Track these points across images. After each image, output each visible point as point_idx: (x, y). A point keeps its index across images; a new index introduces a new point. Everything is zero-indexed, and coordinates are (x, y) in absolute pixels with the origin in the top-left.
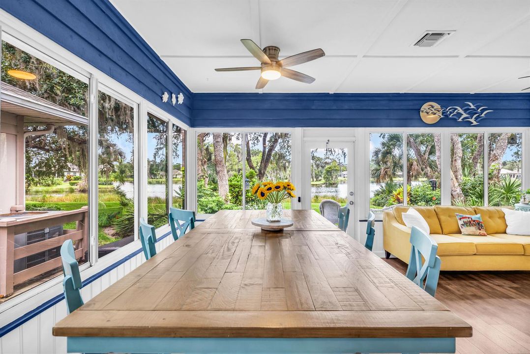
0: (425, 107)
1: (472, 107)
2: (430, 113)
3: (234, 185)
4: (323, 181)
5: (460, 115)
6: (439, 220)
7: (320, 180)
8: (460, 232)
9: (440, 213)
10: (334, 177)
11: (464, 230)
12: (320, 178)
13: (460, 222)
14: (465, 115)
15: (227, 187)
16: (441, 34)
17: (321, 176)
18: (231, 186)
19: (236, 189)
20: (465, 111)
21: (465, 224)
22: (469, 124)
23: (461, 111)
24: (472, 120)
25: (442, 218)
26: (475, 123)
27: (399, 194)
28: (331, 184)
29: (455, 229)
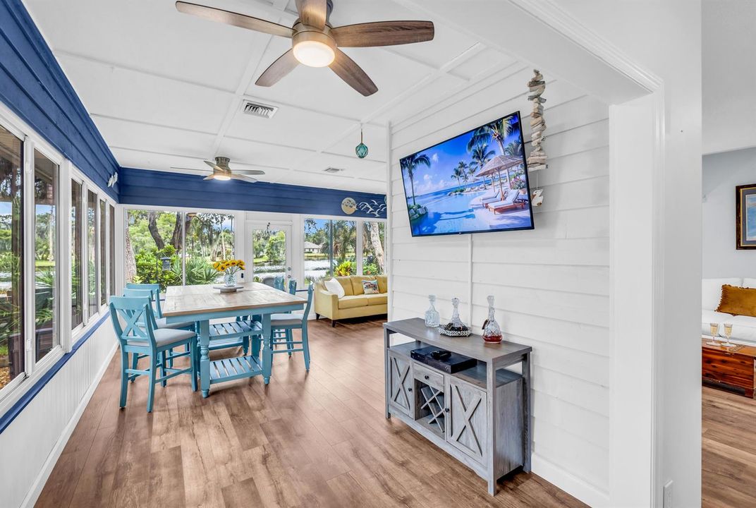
0: (345, 200)
1: (376, 204)
2: (348, 205)
3: (142, 265)
4: (266, 258)
5: (368, 209)
6: (352, 285)
7: (261, 257)
8: (363, 293)
9: (353, 281)
10: (281, 252)
11: (366, 291)
12: (261, 254)
13: (364, 286)
14: (371, 209)
15: (134, 268)
16: (338, 170)
17: (262, 251)
18: (138, 267)
19: (146, 270)
20: (372, 206)
21: (367, 287)
22: (373, 216)
23: (369, 206)
24: (376, 213)
25: (354, 284)
26: (377, 215)
27: (341, 270)
28: (278, 262)
29: (361, 291)
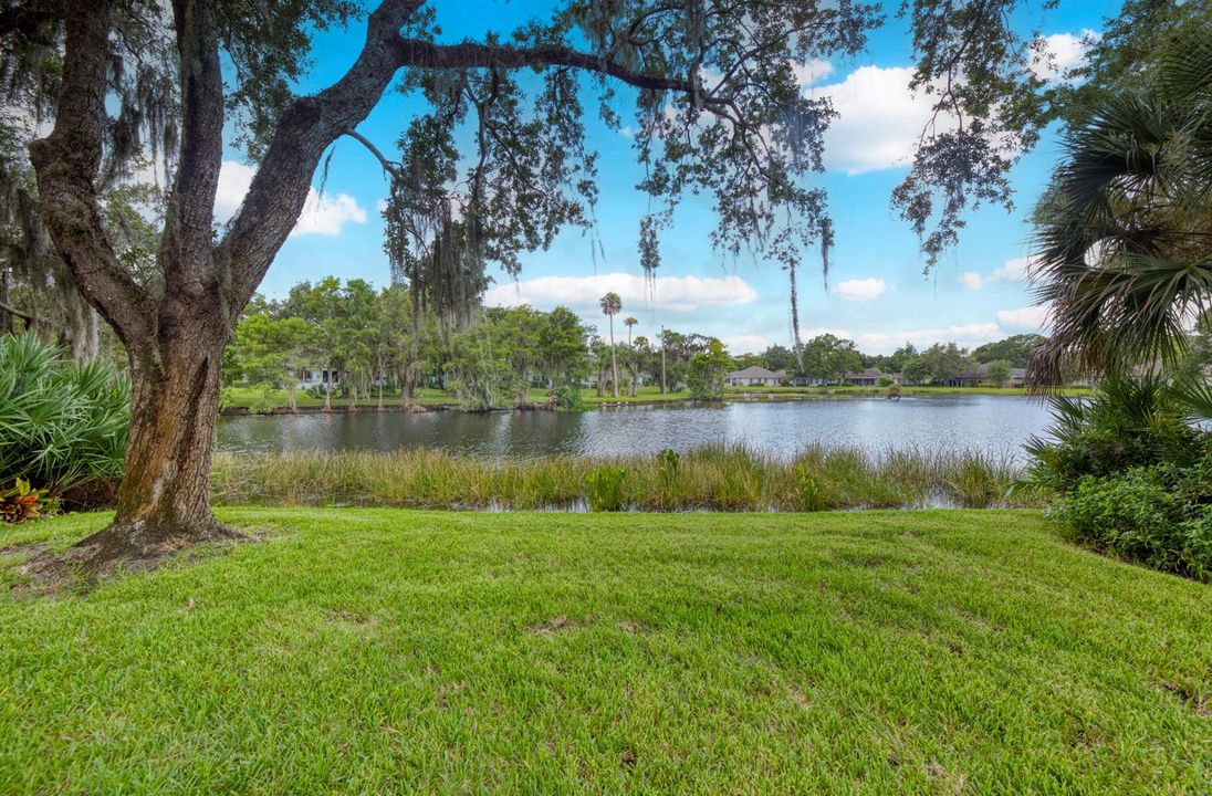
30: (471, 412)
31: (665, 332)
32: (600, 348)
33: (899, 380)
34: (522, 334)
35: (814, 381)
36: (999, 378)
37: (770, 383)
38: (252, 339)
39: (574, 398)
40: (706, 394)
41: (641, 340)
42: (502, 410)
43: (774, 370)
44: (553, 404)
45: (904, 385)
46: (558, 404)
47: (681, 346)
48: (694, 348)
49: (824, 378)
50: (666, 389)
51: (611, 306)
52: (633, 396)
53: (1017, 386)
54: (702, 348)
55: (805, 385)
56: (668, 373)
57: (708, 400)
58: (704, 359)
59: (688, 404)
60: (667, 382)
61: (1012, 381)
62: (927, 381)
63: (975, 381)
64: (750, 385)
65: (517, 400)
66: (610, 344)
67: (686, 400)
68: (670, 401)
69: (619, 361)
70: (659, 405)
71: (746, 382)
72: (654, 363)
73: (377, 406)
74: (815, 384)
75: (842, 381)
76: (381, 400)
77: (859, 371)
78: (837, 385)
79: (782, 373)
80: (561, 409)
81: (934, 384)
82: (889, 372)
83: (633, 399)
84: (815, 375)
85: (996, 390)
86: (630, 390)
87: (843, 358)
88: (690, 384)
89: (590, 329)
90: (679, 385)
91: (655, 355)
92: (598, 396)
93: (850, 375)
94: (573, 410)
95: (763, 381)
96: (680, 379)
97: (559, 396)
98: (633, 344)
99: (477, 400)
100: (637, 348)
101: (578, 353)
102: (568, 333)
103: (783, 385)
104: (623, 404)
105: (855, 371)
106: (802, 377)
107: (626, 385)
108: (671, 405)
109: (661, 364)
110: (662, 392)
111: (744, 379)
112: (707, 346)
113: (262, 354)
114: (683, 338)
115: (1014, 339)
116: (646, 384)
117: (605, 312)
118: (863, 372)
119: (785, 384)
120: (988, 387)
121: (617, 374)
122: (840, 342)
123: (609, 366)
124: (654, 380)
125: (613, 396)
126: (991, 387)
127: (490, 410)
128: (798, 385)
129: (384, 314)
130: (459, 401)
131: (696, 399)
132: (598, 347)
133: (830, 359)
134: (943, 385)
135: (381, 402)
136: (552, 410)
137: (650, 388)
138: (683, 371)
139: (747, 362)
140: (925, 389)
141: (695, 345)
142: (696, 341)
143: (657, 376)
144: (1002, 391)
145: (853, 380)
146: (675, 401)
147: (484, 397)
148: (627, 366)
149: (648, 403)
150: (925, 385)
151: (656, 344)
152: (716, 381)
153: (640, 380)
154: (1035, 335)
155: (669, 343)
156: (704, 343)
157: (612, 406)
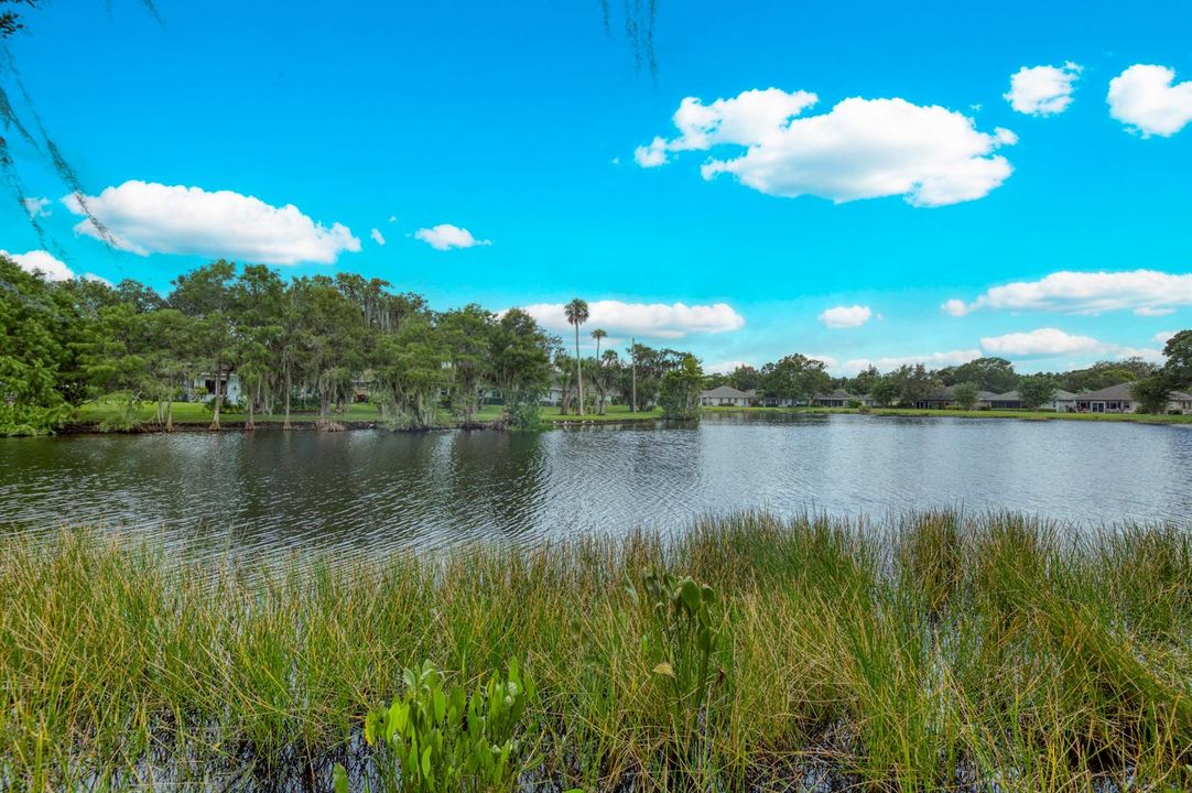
30: (401, 431)
31: (636, 346)
32: (563, 362)
33: (867, 401)
34: (468, 338)
35: (784, 401)
36: (966, 401)
37: (740, 403)
38: (105, 334)
39: (530, 415)
40: (679, 413)
41: (610, 354)
42: (441, 429)
43: (743, 390)
44: (503, 422)
45: (874, 407)
46: (510, 423)
47: (652, 361)
48: (666, 364)
49: (793, 398)
50: (636, 408)
51: (577, 314)
52: (600, 414)
53: (983, 409)
54: (674, 365)
55: (776, 406)
56: (638, 390)
57: (682, 419)
58: (678, 375)
59: (659, 424)
60: (637, 400)
61: (979, 404)
62: (895, 403)
63: (942, 404)
64: (721, 405)
65: (462, 419)
66: (576, 357)
67: (658, 419)
68: (641, 421)
69: (585, 376)
70: (628, 425)
71: (716, 402)
72: (624, 380)
73: (283, 424)
74: (784, 405)
75: (811, 402)
76: (288, 416)
77: (828, 392)
78: (806, 406)
79: (752, 393)
80: (513, 429)
81: (901, 406)
82: (855, 394)
83: (599, 418)
84: (785, 396)
85: (964, 413)
86: (598, 408)
87: (813, 378)
88: (662, 402)
89: (554, 341)
90: (650, 403)
91: (625, 371)
92: (562, 414)
93: (820, 396)
94: (527, 430)
95: (733, 401)
96: (651, 397)
97: (511, 413)
98: (601, 359)
99: (407, 417)
100: (605, 363)
101: (535, 362)
102: (524, 339)
103: (753, 405)
104: (588, 423)
105: (824, 391)
106: (772, 397)
107: (593, 403)
108: (642, 425)
109: (631, 381)
110: (632, 411)
111: (714, 399)
112: (679, 363)
113: (120, 354)
114: (655, 354)
115: (977, 362)
116: (614, 402)
117: (571, 320)
118: (832, 393)
119: (755, 404)
120: (954, 409)
121: (583, 391)
122: (810, 362)
123: (574, 382)
124: (624, 398)
125: (578, 414)
126: (958, 409)
127: (426, 429)
128: (767, 406)
129: (293, 310)
130: (384, 417)
131: (668, 419)
132: (563, 361)
133: (800, 379)
134: (911, 407)
135: (287, 418)
136: (502, 430)
137: (620, 407)
138: (655, 389)
139: (717, 381)
140: (894, 411)
141: (667, 362)
142: (669, 357)
143: (627, 393)
144: (970, 413)
145: (822, 401)
146: (646, 420)
147: (417, 413)
148: (594, 381)
149: (615, 422)
150: (892, 407)
151: (627, 360)
152: (689, 399)
153: (608, 399)
154: (997, 359)
155: (640, 359)
156: (676, 359)
157: (576, 426)
